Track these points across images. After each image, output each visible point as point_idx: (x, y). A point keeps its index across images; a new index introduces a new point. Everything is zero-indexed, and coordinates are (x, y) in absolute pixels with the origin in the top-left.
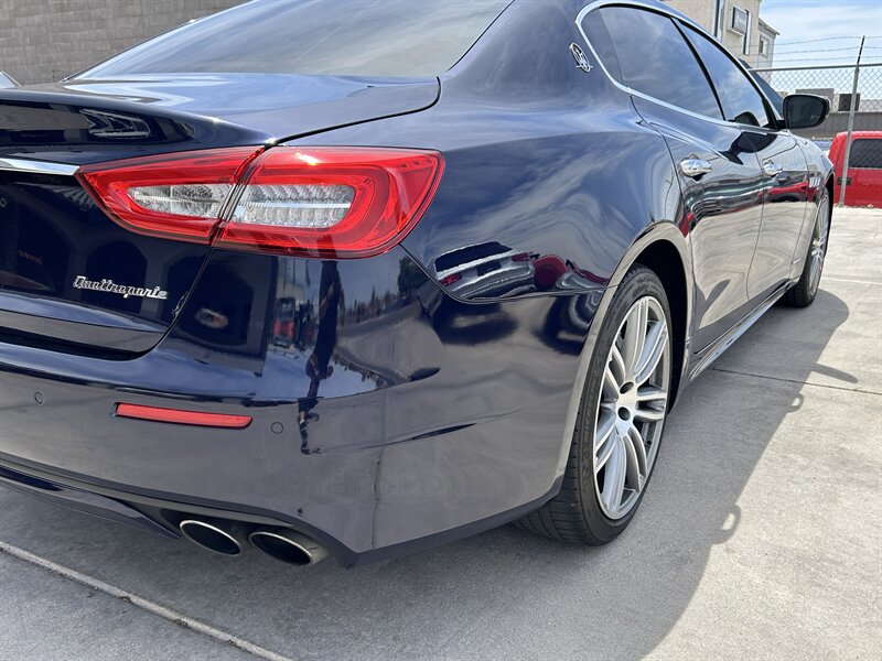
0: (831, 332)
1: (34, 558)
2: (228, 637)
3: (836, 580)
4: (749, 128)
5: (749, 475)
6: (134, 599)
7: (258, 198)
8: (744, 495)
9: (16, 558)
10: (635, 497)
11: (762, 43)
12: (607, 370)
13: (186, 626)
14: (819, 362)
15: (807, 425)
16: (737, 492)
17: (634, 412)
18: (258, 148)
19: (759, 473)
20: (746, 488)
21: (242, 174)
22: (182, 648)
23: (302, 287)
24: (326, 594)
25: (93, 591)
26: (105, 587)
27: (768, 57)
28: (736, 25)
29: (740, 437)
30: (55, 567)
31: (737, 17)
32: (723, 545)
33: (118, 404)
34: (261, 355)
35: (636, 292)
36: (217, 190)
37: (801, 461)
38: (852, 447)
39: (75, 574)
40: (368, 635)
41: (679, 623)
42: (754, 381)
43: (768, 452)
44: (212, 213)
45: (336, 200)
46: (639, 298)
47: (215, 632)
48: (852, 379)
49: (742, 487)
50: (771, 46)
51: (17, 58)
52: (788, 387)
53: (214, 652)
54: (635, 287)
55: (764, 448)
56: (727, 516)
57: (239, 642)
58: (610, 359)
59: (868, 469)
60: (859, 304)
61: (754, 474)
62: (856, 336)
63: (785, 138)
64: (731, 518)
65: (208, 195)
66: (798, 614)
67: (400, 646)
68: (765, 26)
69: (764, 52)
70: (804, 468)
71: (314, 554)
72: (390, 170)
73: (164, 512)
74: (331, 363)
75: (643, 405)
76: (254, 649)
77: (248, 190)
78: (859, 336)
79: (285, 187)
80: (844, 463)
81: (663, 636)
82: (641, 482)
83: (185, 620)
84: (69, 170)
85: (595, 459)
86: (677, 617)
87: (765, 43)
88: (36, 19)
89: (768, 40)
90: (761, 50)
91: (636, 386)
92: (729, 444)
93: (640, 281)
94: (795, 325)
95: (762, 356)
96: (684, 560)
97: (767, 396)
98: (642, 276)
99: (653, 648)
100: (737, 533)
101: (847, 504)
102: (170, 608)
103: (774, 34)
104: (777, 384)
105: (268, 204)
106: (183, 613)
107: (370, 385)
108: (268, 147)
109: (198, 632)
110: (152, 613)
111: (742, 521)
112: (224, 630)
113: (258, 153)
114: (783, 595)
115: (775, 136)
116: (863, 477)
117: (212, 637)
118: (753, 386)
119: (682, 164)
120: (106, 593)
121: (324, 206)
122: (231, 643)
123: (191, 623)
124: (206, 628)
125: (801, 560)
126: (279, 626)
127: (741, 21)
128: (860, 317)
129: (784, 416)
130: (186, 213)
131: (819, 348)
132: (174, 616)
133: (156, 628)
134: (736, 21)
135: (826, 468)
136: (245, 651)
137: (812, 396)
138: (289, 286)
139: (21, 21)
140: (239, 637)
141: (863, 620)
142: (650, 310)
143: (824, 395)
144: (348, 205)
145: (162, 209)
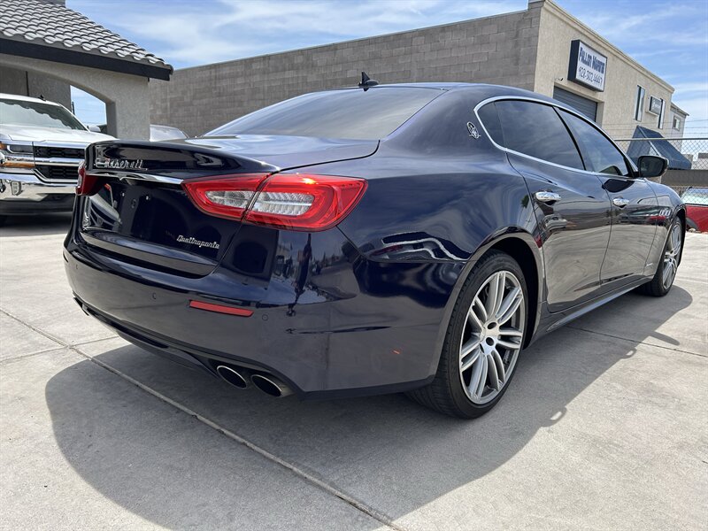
0: (673, 313)
1: (152, 391)
2: (243, 441)
3: (614, 456)
4: (615, 176)
5: (579, 393)
6: (199, 417)
7: (267, 199)
8: (572, 403)
9: (144, 390)
10: (494, 394)
11: (675, 121)
12: (471, 311)
13: (223, 433)
14: (657, 331)
15: (631, 367)
16: (568, 401)
17: (496, 341)
18: (268, 174)
19: (588, 392)
20: (575, 399)
21: (260, 187)
22: (218, 443)
23: (288, 250)
24: (302, 426)
25: (179, 410)
26: (186, 409)
27: (681, 130)
28: (652, 108)
29: (583, 370)
30: (162, 397)
31: (654, 103)
32: (548, 428)
33: (191, 301)
34: (268, 279)
35: (495, 267)
36: (248, 194)
37: (619, 387)
38: (660, 383)
39: (171, 402)
40: (319, 449)
41: (503, 466)
42: (606, 339)
43: (599, 380)
44: (243, 206)
45: (306, 202)
46: (498, 271)
47: (237, 437)
48: (676, 343)
49: (572, 398)
50: (682, 123)
51: (192, 124)
52: (627, 344)
53: (234, 447)
54: (494, 264)
55: (597, 377)
56: (557, 412)
57: (248, 444)
58: (473, 304)
59: (664, 397)
60: (702, 297)
61: (584, 392)
62: (690, 317)
63: (640, 183)
64: (559, 414)
65: (243, 196)
66: (581, 470)
67: (334, 456)
68: (678, 109)
69: (677, 127)
70: (618, 392)
71: (283, 390)
72: (335, 188)
73: (210, 360)
74: (304, 288)
75: (503, 338)
76: (255, 448)
77: (262, 195)
78: (693, 317)
79: (280, 194)
80: (648, 392)
81: (491, 471)
82: (500, 385)
83: (223, 430)
84: (178, 182)
85: (461, 363)
86: (503, 462)
87: (678, 121)
88: (205, 101)
89: (680, 119)
90: (674, 125)
91: (498, 325)
92: (574, 373)
93: (499, 261)
94: (648, 308)
95: (619, 324)
96: (518, 433)
97: (611, 348)
98: (501, 258)
99: (482, 476)
100: (559, 423)
101: (640, 414)
102: (216, 423)
103: (685, 115)
104: (621, 342)
105: (271, 202)
106: (223, 426)
107: (322, 299)
108: (273, 173)
109: (228, 437)
110: (206, 424)
111: (566, 416)
112: (242, 437)
113: (268, 176)
114: (576, 458)
115: (633, 182)
116: (658, 400)
117: (235, 440)
118: (603, 342)
119: (537, 194)
120: (185, 412)
121: (300, 204)
122: (244, 444)
123: (225, 432)
124: (233, 435)
125: (595, 441)
126: (272, 439)
127: (656, 106)
128: (698, 305)
129: (618, 360)
130: (232, 205)
131: (660, 322)
132: (217, 427)
133: (206, 432)
134: (653, 106)
135: (635, 393)
136: (251, 448)
137: (642, 350)
138: (282, 250)
139: (196, 102)
140: (249, 441)
141: (622, 478)
142: (507, 279)
143: (651, 351)
144: (310, 205)
145: (221, 203)
